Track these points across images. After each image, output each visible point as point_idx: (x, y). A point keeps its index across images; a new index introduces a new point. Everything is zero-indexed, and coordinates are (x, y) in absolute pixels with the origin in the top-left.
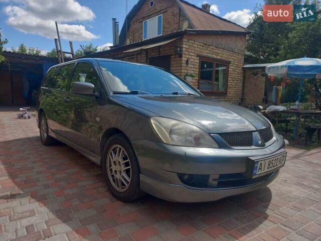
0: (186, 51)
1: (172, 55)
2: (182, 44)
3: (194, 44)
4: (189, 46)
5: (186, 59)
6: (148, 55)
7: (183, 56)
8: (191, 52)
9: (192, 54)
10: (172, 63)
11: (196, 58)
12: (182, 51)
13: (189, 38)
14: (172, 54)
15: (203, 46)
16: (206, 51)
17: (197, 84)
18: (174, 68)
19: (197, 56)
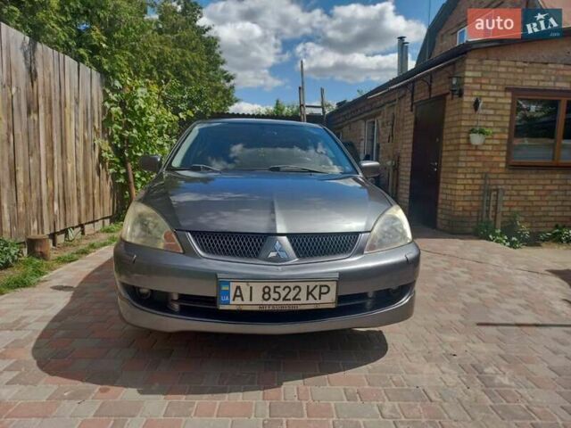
0: (475, 83)
1: (448, 94)
2: (464, 71)
3: (498, 66)
4: (483, 72)
5: (473, 99)
6: (415, 97)
7: (465, 93)
8: (489, 84)
9: (490, 87)
10: (448, 109)
11: (502, 94)
12: (463, 83)
13: (484, 56)
14: (447, 91)
15: (523, 68)
16: (533, 77)
17: (505, 148)
18: (450, 119)
19: (507, 89)
